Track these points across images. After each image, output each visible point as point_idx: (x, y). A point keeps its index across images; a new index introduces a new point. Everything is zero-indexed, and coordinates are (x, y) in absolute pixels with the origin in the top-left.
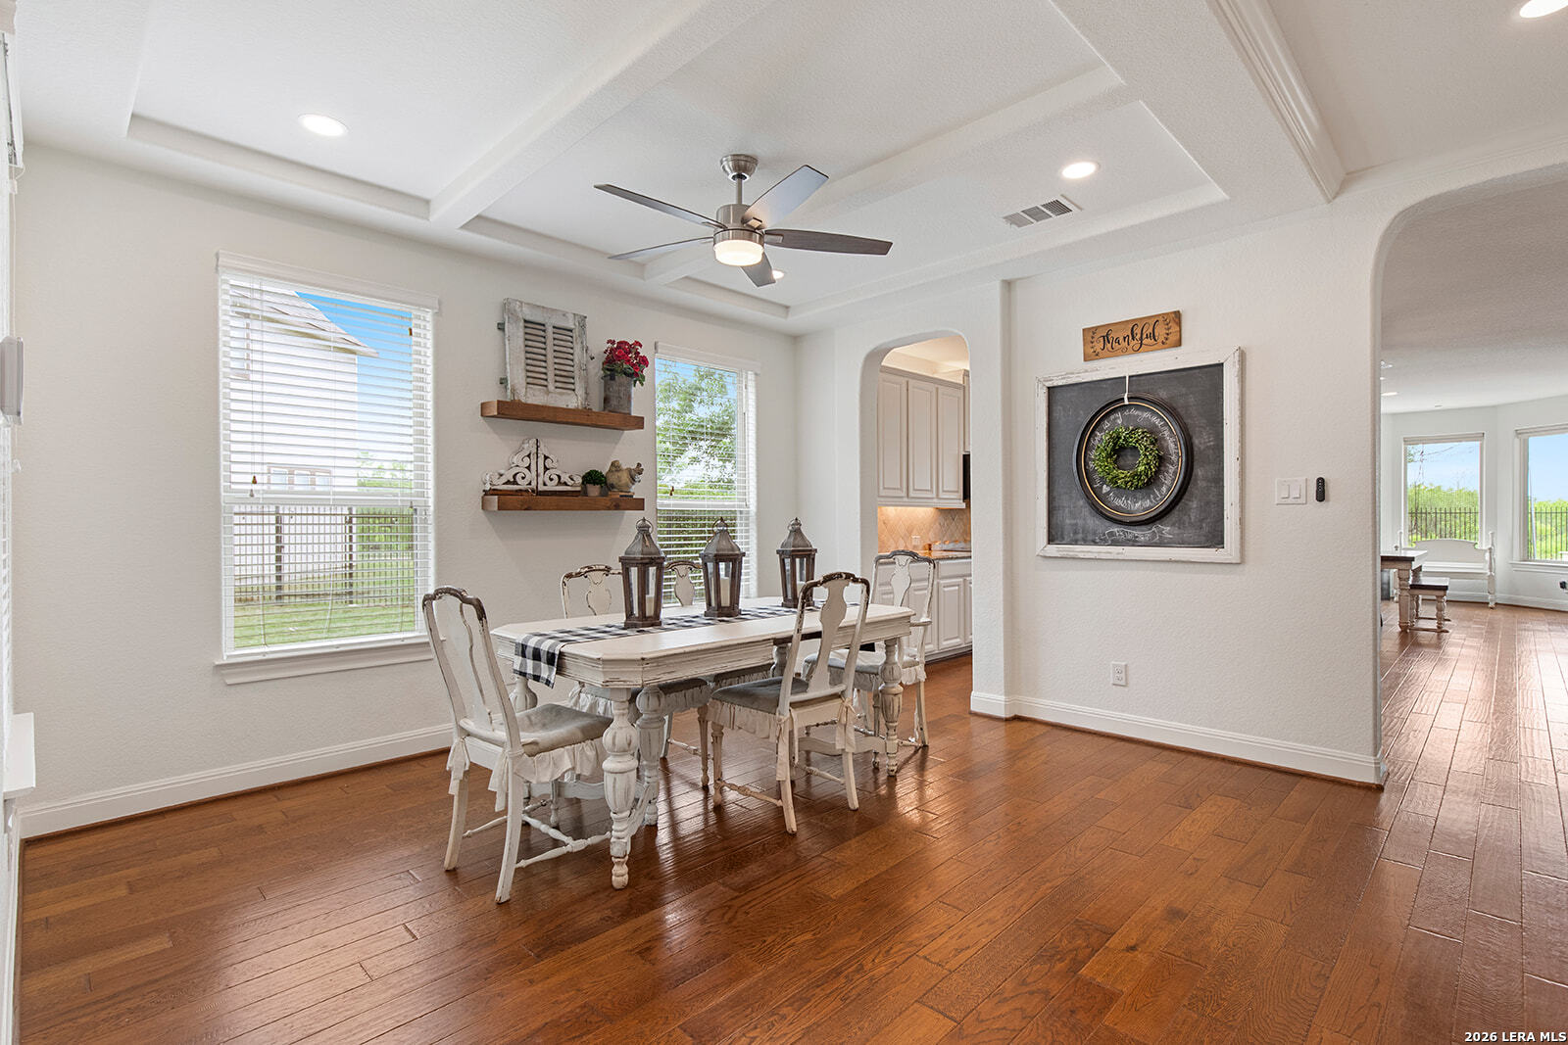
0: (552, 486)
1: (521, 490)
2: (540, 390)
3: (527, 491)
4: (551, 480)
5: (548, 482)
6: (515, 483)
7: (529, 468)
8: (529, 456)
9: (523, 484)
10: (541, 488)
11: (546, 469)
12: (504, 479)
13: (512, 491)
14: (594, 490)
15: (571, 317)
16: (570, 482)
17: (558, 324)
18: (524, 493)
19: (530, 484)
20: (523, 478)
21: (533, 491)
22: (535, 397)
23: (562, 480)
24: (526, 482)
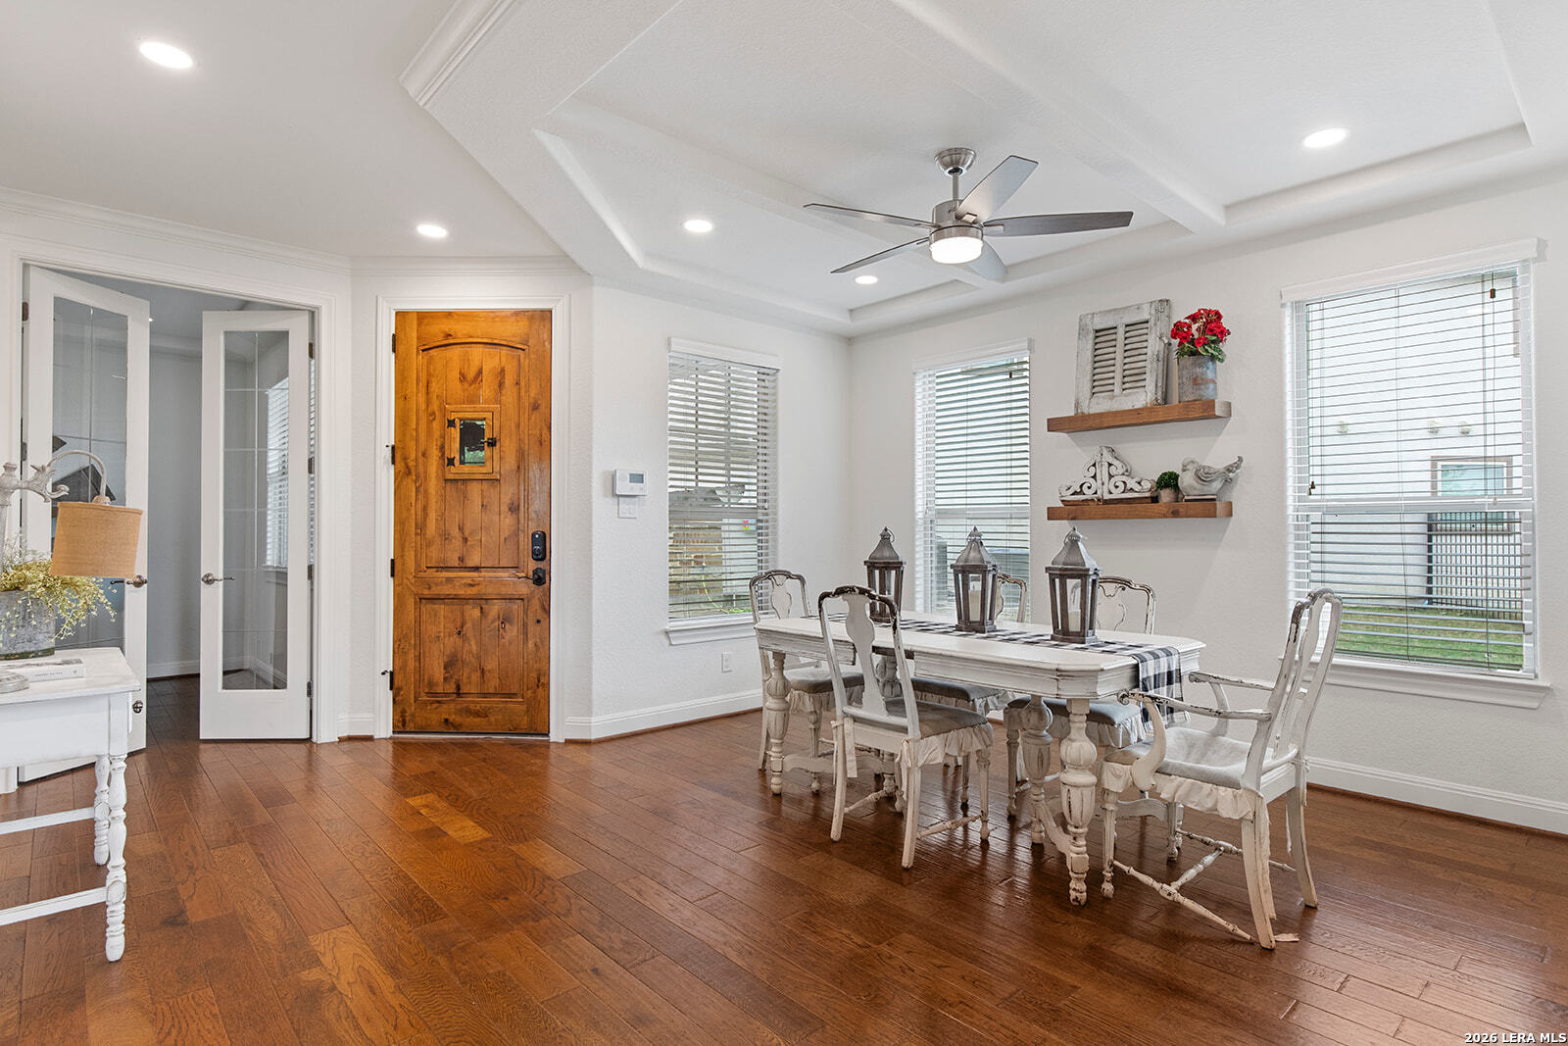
0: (1117, 494)
1: (1087, 500)
2: (1103, 398)
3: (1093, 500)
4: (1117, 487)
5: (1113, 489)
6: (1081, 492)
7: (1094, 477)
8: (1094, 465)
9: (1089, 494)
10: (1107, 496)
11: (1111, 476)
12: (1071, 491)
13: (1078, 501)
14: (1166, 495)
15: (1146, 307)
16: (1137, 488)
17: (1129, 322)
18: (1090, 503)
19: (1096, 493)
20: (1089, 488)
21: (1099, 500)
22: (1101, 405)
23: (1129, 486)
24: (1092, 491)
